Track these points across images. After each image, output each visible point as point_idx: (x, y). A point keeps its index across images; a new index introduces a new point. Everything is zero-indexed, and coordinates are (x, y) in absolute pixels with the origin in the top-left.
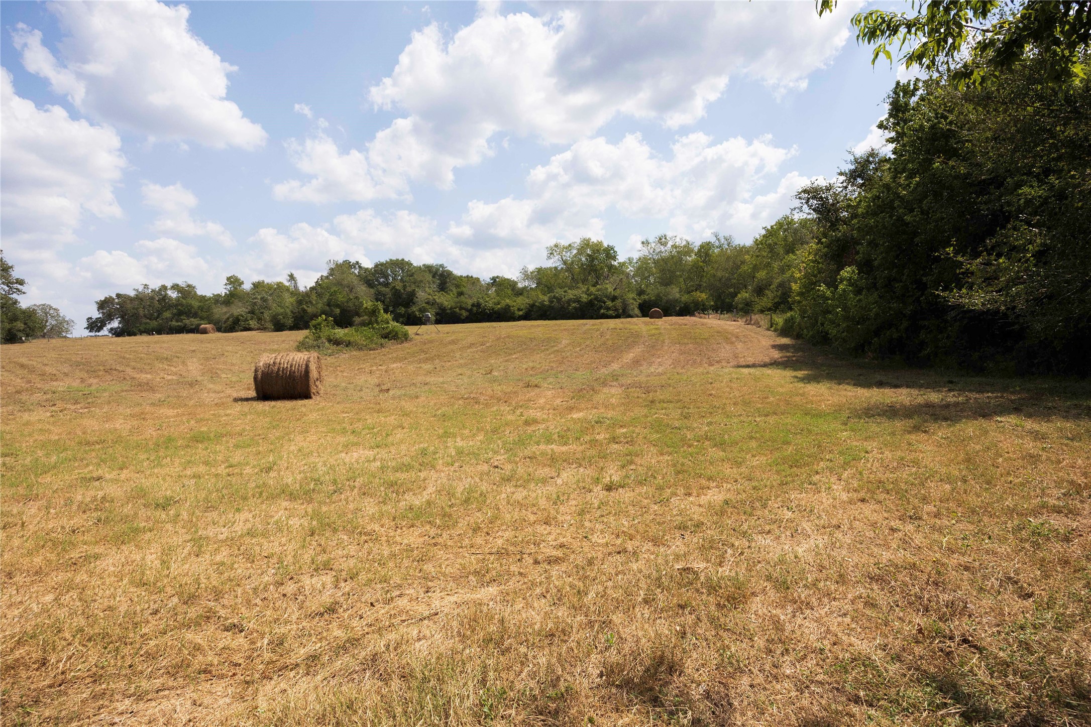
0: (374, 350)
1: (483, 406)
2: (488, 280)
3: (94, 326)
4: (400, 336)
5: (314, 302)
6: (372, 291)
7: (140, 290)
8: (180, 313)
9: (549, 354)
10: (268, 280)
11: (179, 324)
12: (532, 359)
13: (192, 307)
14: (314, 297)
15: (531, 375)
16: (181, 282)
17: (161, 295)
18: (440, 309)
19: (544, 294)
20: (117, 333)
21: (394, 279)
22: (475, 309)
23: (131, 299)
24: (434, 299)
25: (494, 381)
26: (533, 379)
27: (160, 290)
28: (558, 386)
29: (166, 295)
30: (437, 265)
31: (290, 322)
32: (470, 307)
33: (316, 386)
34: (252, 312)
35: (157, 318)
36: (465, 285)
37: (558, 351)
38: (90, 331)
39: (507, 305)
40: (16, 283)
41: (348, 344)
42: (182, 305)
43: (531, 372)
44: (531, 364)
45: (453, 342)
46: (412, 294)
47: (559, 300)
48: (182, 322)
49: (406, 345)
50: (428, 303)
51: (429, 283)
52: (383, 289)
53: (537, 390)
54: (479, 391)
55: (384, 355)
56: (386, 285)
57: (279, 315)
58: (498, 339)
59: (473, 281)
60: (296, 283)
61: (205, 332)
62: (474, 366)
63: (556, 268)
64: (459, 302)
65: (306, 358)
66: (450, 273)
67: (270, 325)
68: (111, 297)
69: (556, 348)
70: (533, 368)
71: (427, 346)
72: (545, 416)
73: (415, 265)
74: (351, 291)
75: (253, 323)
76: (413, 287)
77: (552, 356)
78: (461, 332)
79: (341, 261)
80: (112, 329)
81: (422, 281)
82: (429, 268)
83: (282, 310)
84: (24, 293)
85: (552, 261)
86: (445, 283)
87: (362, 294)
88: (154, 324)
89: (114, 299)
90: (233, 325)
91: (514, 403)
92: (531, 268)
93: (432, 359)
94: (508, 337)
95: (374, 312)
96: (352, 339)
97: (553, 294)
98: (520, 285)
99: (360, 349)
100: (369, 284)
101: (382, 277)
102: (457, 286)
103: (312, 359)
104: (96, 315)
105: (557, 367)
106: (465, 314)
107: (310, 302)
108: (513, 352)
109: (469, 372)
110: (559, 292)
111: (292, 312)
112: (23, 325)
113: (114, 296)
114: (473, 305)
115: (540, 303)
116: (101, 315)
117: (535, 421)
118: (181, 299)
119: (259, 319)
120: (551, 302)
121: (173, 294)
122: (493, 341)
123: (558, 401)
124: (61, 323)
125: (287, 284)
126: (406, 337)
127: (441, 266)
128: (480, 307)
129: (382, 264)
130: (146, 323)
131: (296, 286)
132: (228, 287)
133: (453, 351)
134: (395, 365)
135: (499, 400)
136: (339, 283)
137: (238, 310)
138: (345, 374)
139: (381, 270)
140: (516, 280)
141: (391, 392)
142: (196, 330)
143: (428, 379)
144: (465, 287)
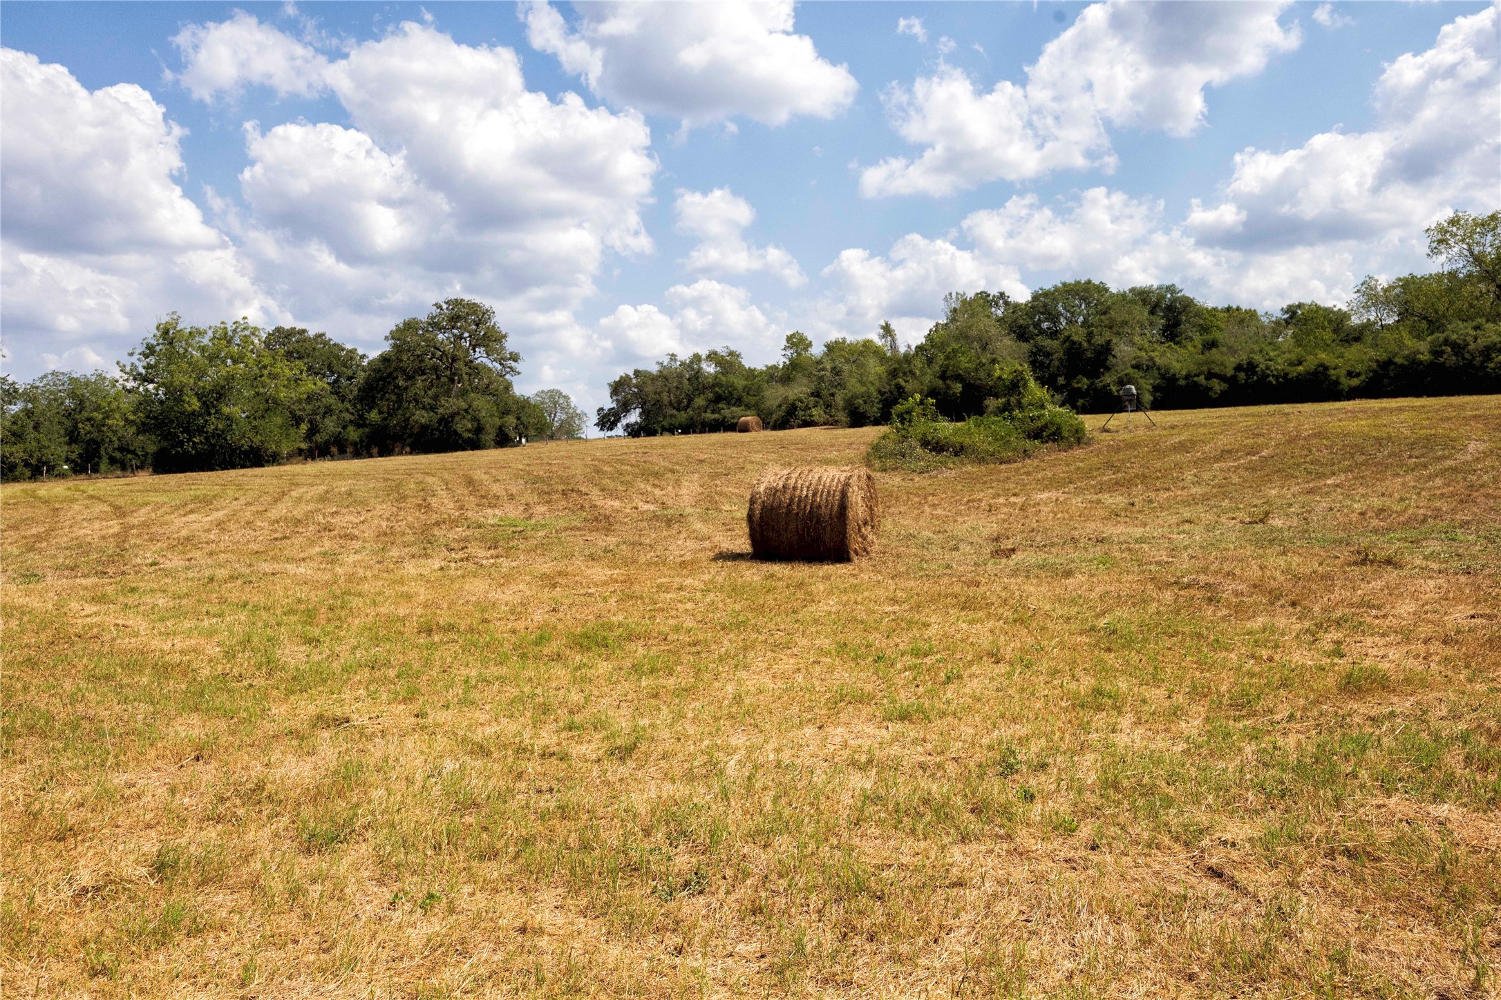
0: (1008, 462)
1: (1225, 612)
2: (1278, 314)
3: (607, 421)
4: (1065, 434)
5: (918, 373)
6: (1026, 347)
7: (665, 364)
8: (718, 399)
9: (1430, 478)
10: (850, 339)
11: (716, 416)
12: (1380, 488)
13: (735, 389)
14: (918, 364)
15: (1376, 531)
16: (720, 348)
17: (693, 369)
18: (1163, 377)
19: (1419, 337)
20: (634, 432)
21: (1070, 322)
22: (1242, 375)
23: (654, 379)
24: (1151, 359)
25: (1272, 541)
26: (1381, 541)
27: (692, 362)
28: (1455, 564)
29: (700, 368)
30: (1160, 288)
31: (874, 410)
32: (1230, 372)
33: (862, 536)
34: (817, 394)
35: (688, 406)
36: (1223, 326)
37: (1454, 470)
38: (601, 429)
39: (1322, 365)
40: (510, 359)
41: (959, 451)
42: (720, 385)
43: (1375, 522)
44: (1377, 502)
45: (1182, 447)
46: (1106, 349)
47: (1458, 348)
48: (719, 413)
49: (1078, 452)
50: (1137, 367)
51: (1142, 326)
52: (1047, 343)
53: (1391, 575)
54: (1226, 567)
55: (1028, 474)
56: (1054, 334)
57: (857, 398)
58: (1291, 441)
59: (1240, 318)
60: (893, 341)
61: (745, 429)
62: (1226, 503)
63: (1452, 275)
64: (1207, 363)
65: (842, 479)
66: (1188, 304)
67: (842, 416)
68: (627, 376)
69: (1449, 463)
70: (1381, 510)
71: (1121, 456)
72: (1417, 666)
73: (1114, 290)
74: (984, 348)
75: (817, 413)
76: (1107, 335)
77: (1439, 482)
78: (1204, 425)
79: (970, 294)
80: (627, 425)
81: (1125, 323)
82: (1142, 296)
83: (863, 389)
84: (519, 373)
85: (1442, 258)
86: (1177, 323)
87: (1005, 353)
88: (682, 417)
89: (631, 379)
90: (788, 418)
91: (1317, 608)
92: (1384, 280)
93: (1128, 484)
94: (1319, 435)
95: (1015, 386)
96: (967, 441)
97: (1441, 336)
98: (1355, 320)
99: (981, 461)
100: (1022, 334)
101: (1047, 320)
102: (1204, 329)
103: (854, 481)
104: (609, 404)
105: (1454, 511)
106: (1218, 386)
107: (910, 371)
108: (1327, 470)
109: (1211, 517)
110: (1458, 330)
111: (880, 392)
112: (515, 421)
113: (631, 374)
114: (1239, 368)
115: (1406, 358)
116: (614, 405)
117: (1378, 683)
118: (720, 376)
119: (828, 406)
120: (1437, 353)
121: (710, 369)
122: (1277, 446)
123: (1458, 616)
124: (572, 417)
125: (879, 342)
126: (1079, 438)
127: (1171, 289)
128: (1255, 373)
129: (1046, 294)
130: (671, 416)
131: (894, 347)
132: (789, 353)
133: (1179, 467)
134: (1045, 495)
135: (1275, 596)
136: (963, 336)
137: (799, 390)
138: (939, 511)
139: (1045, 306)
140: (1344, 308)
141: (1017, 557)
142: (731, 427)
143: (1110, 530)
144: (1221, 330)
